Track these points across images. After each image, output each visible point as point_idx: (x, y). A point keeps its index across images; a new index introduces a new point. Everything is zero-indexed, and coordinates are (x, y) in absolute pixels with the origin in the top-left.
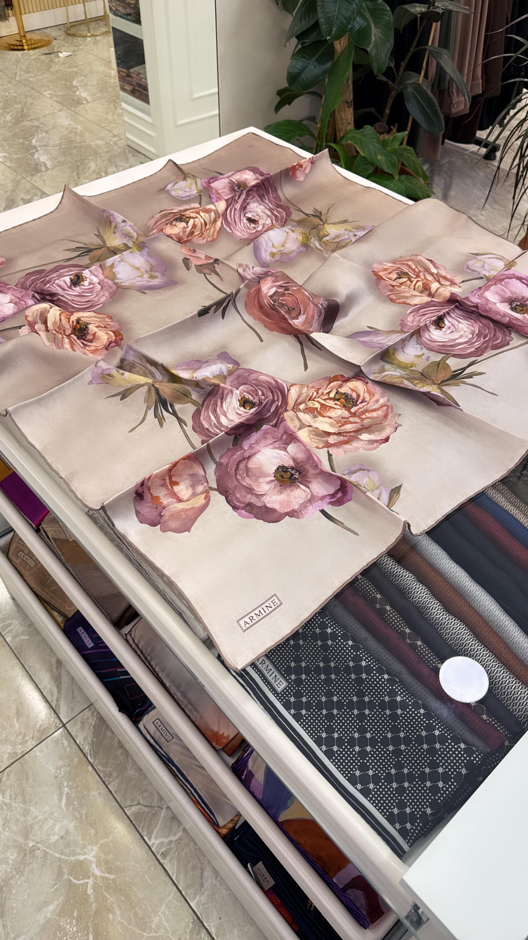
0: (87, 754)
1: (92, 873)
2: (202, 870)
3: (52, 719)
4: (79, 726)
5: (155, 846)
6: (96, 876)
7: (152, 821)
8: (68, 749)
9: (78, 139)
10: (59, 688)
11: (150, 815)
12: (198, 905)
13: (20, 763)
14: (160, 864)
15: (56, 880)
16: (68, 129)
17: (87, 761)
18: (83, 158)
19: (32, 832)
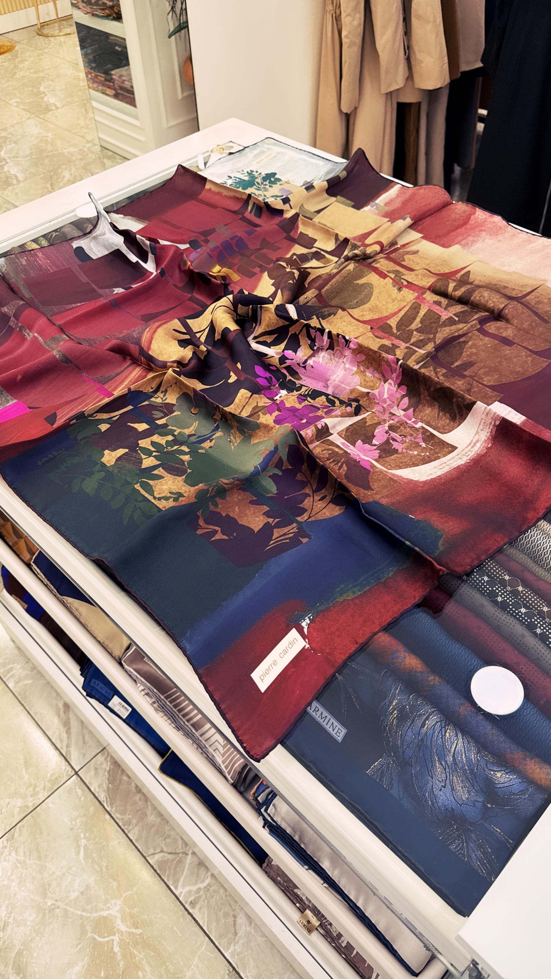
0: (104, 801)
1: (118, 930)
2: (235, 917)
3: (64, 768)
4: (93, 772)
5: (183, 895)
6: (122, 932)
7: (178, 869)
8: (83, 799)
9: (49, 148)
10: (68, 732)
11: (175, 862)
12: (233, 955)
13: (32, 816)
14: (189, 913)
15: (80, 939)
16: (37, 137)
17: (103, 809)
18: (56, 167)
19: (51, 889)
